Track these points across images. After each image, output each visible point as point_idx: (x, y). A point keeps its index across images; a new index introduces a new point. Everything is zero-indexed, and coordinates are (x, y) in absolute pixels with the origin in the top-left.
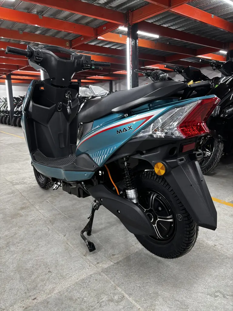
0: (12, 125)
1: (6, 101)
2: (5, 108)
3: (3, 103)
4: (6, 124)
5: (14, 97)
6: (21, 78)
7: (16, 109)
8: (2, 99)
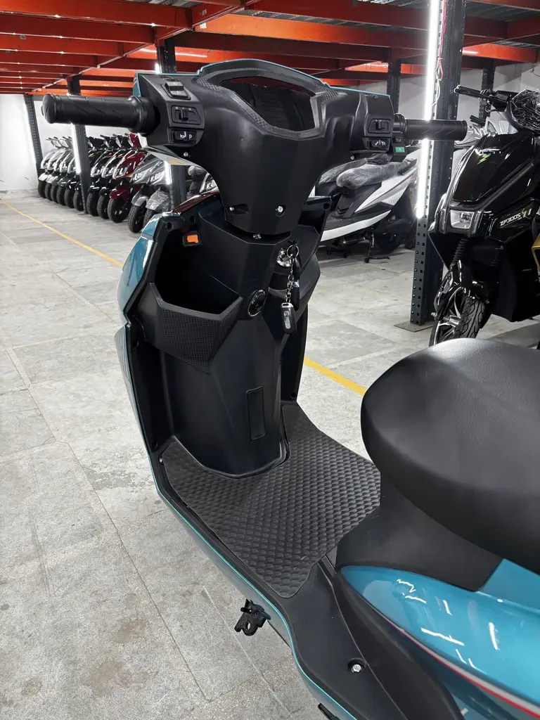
0: (87, 213)
1: (70, 146)
2: (69, 166)
3: (63, 151)
4: (71, 206)
5: (88, 136)
6: (105, 85)
7: (96, 172)
8: (61, 141)
